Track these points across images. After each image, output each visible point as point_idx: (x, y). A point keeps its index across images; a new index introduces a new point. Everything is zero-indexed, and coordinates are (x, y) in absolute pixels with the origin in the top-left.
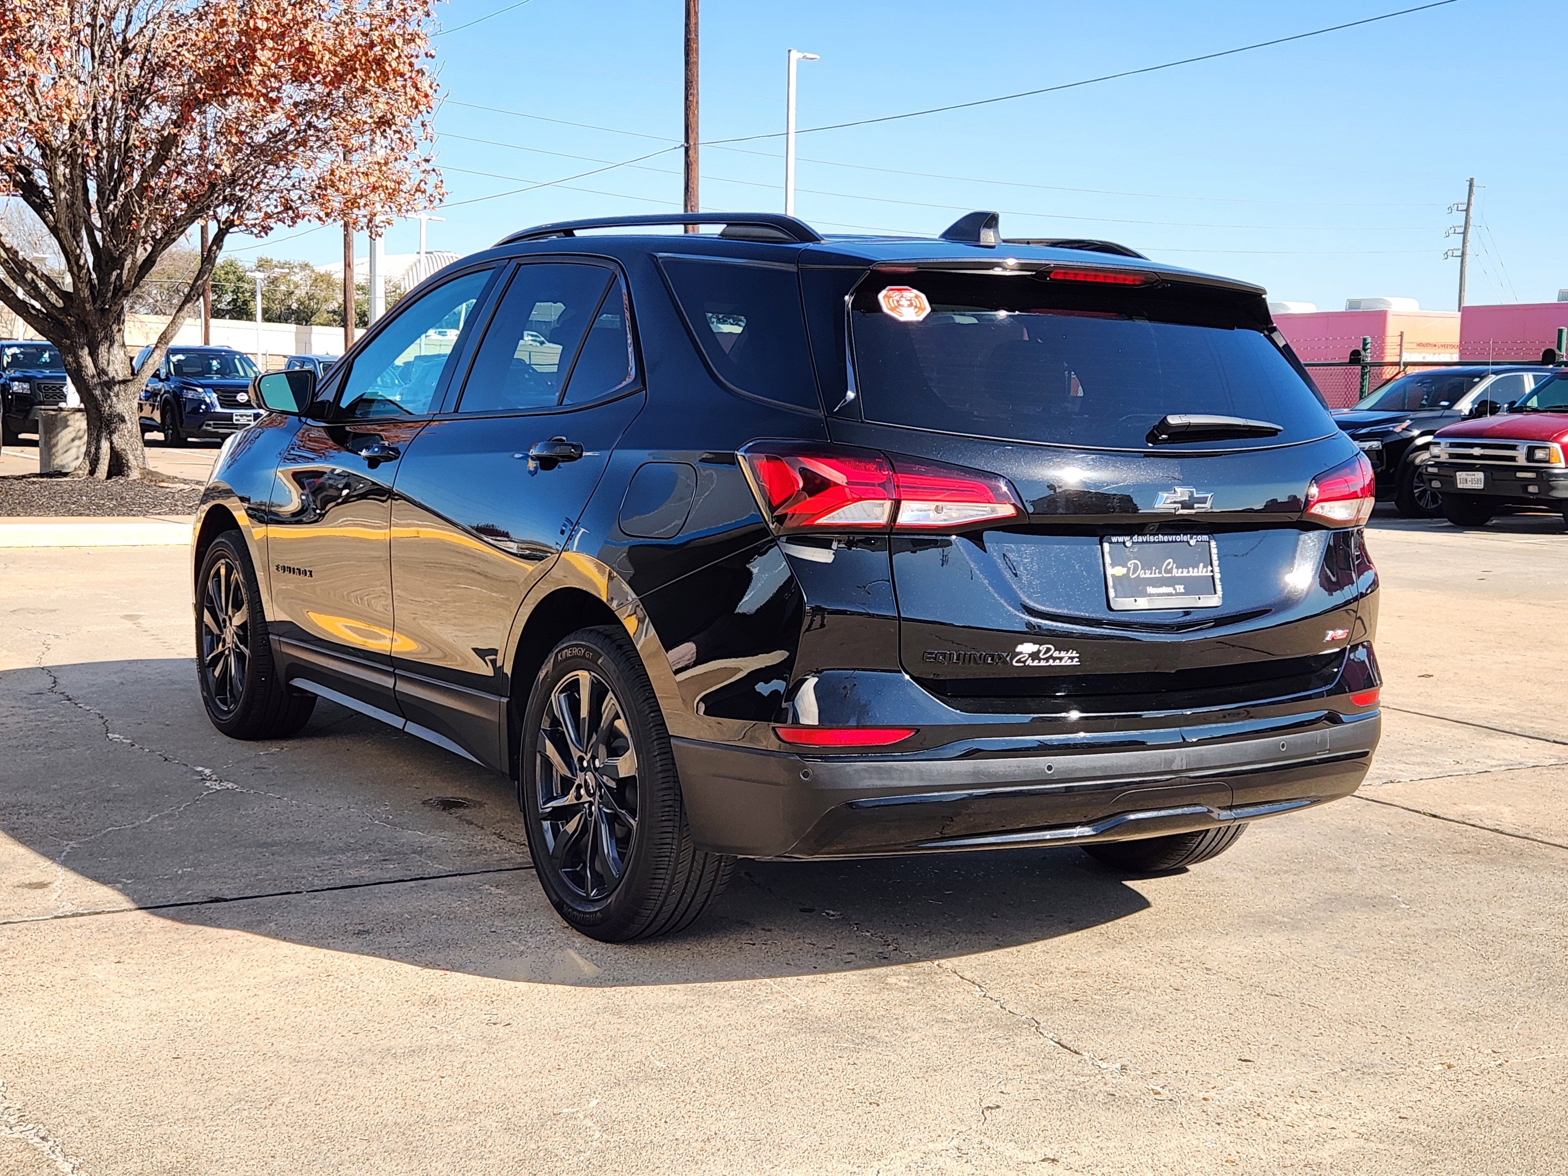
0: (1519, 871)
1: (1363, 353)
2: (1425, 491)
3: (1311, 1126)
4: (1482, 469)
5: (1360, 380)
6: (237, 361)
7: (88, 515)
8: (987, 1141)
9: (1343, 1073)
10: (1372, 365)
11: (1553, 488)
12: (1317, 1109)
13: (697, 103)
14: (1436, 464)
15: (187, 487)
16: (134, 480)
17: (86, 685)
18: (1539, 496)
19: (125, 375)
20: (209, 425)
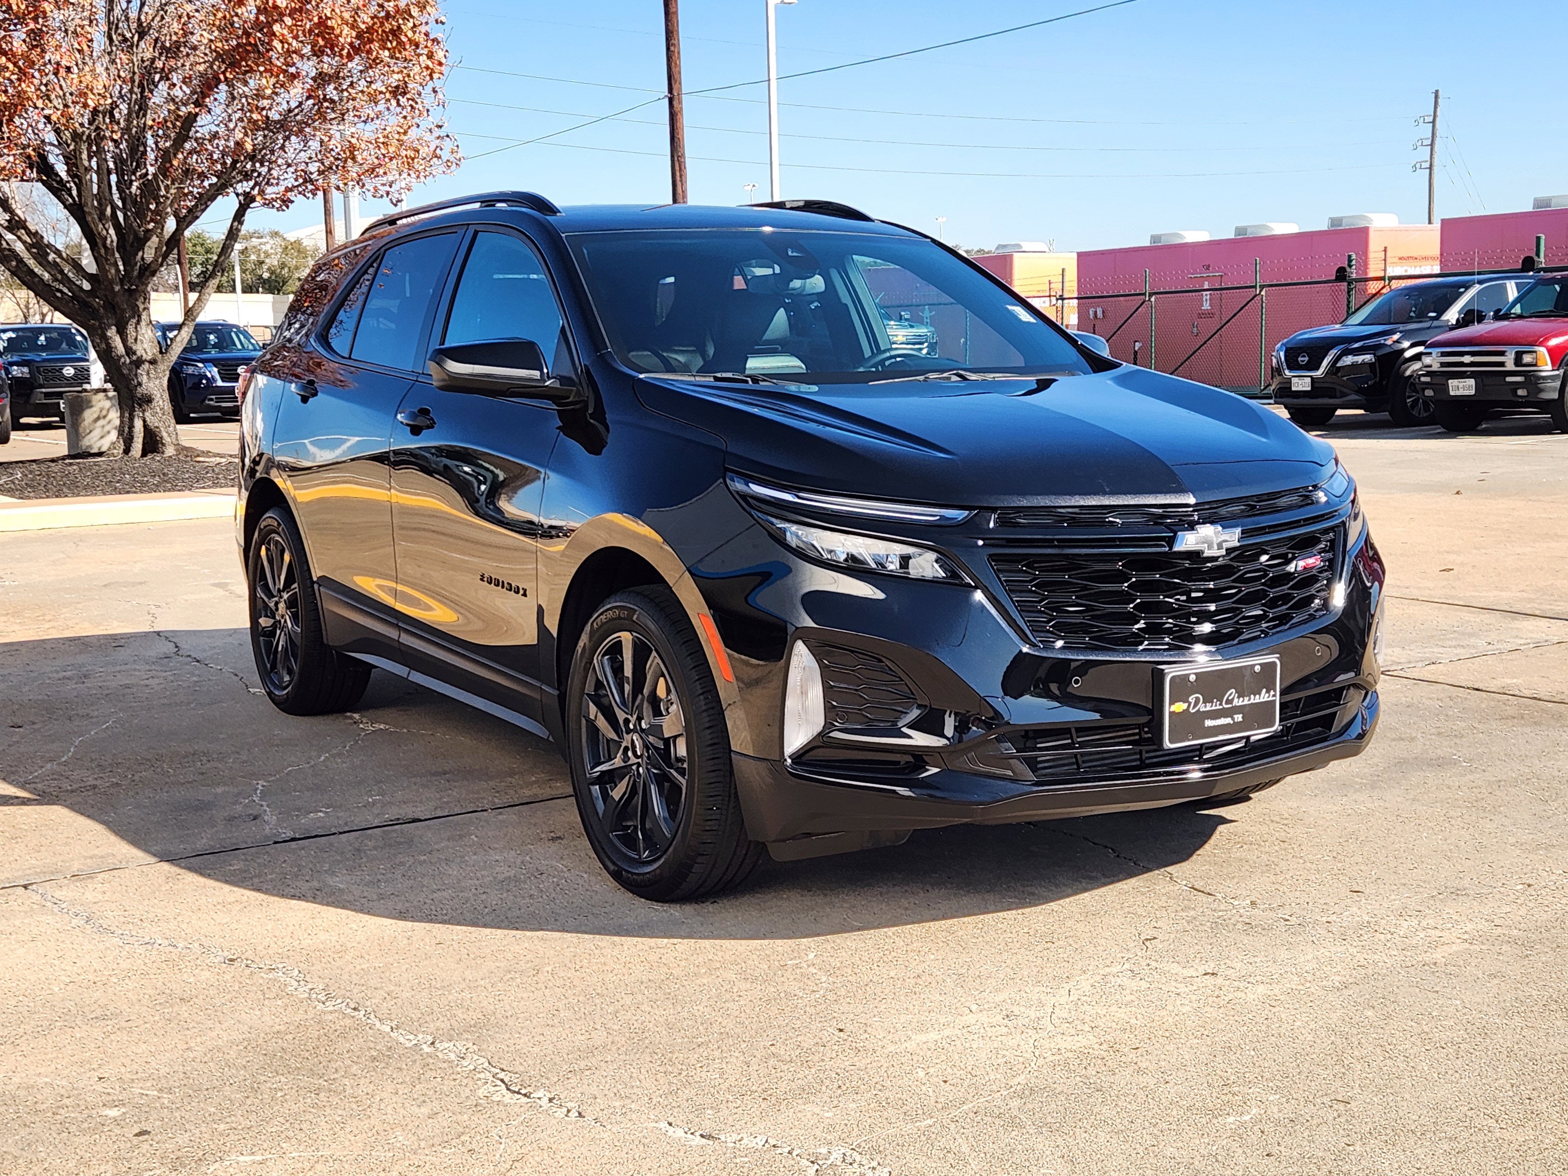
0: (1561, 729)
1: (1348, 269)
2: (1418, 399)
3: (1422, 936)
4: (1472, 375)
5: (1346, 295)
6: (233, 335)
7: (135, 492)
8: (1154, 964)
9: (1440, 896)
10: (1357, 280)
11: (1541, 390)
12: (1424, 923)
13: (679, 53)
14: (1428, 374)
15: (223, 460)
16: (170, 457)
17: (208, 648)
18: (1527, 399)
19: (154, 354)
20: (212, 400)
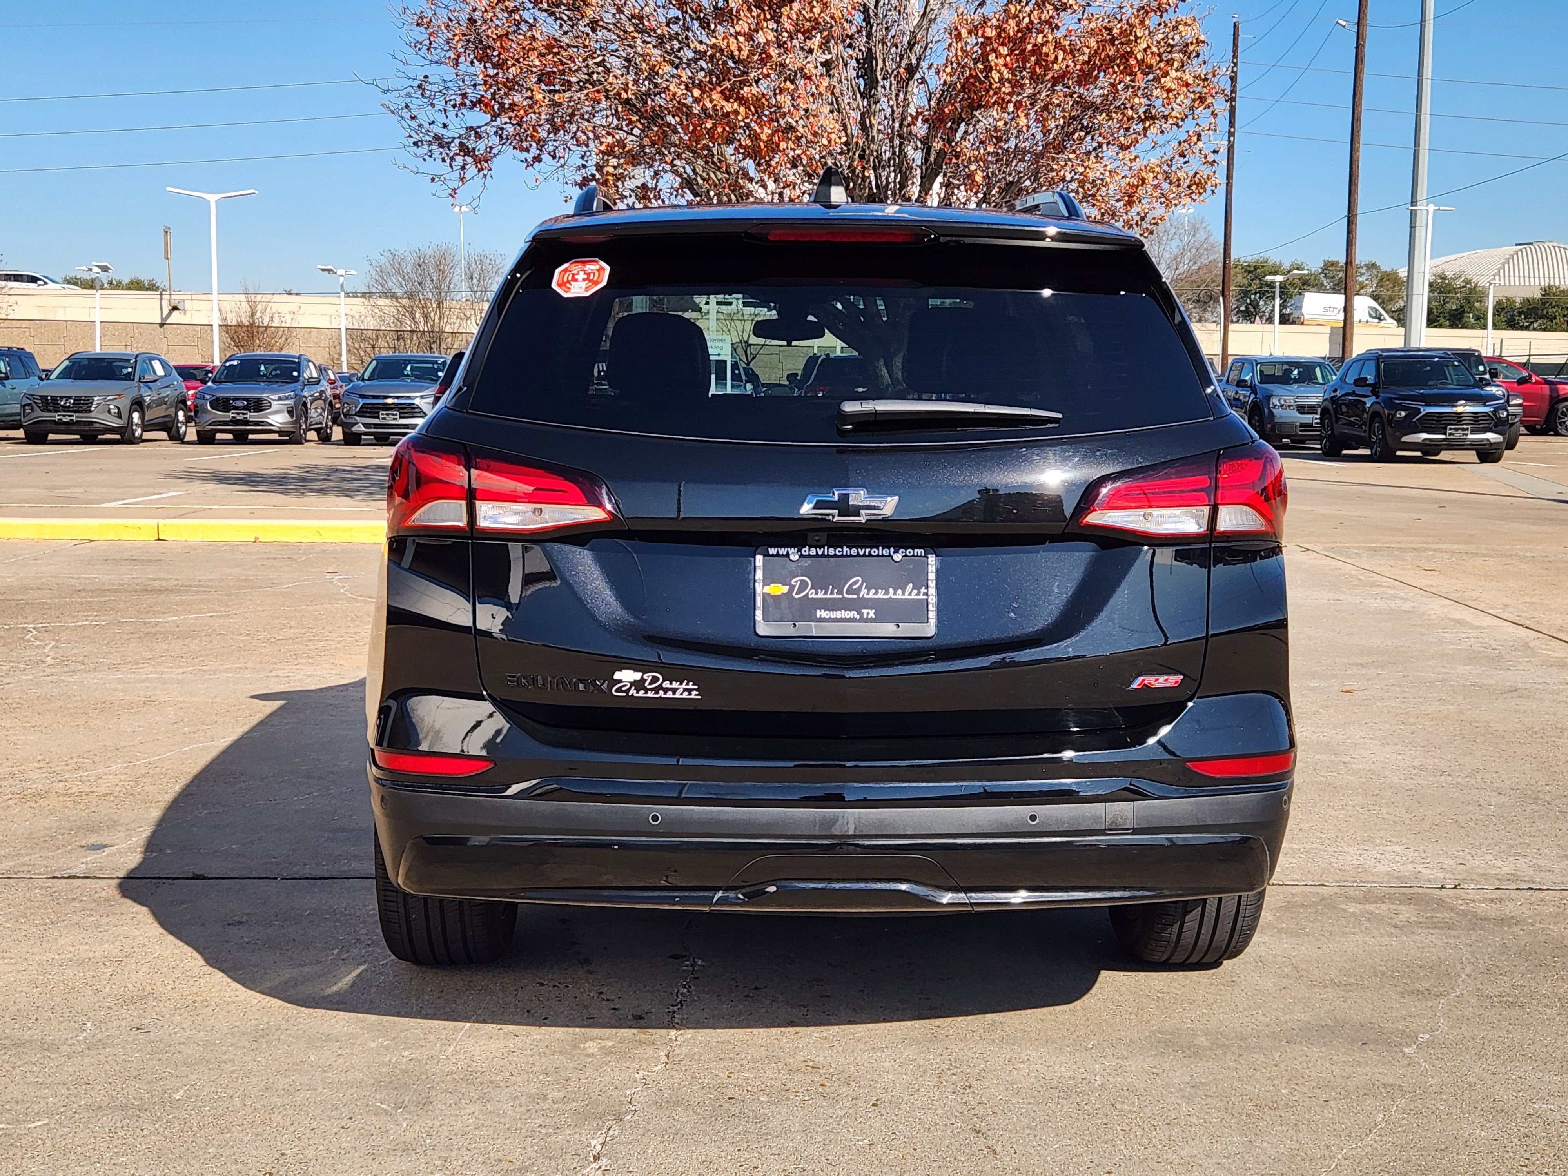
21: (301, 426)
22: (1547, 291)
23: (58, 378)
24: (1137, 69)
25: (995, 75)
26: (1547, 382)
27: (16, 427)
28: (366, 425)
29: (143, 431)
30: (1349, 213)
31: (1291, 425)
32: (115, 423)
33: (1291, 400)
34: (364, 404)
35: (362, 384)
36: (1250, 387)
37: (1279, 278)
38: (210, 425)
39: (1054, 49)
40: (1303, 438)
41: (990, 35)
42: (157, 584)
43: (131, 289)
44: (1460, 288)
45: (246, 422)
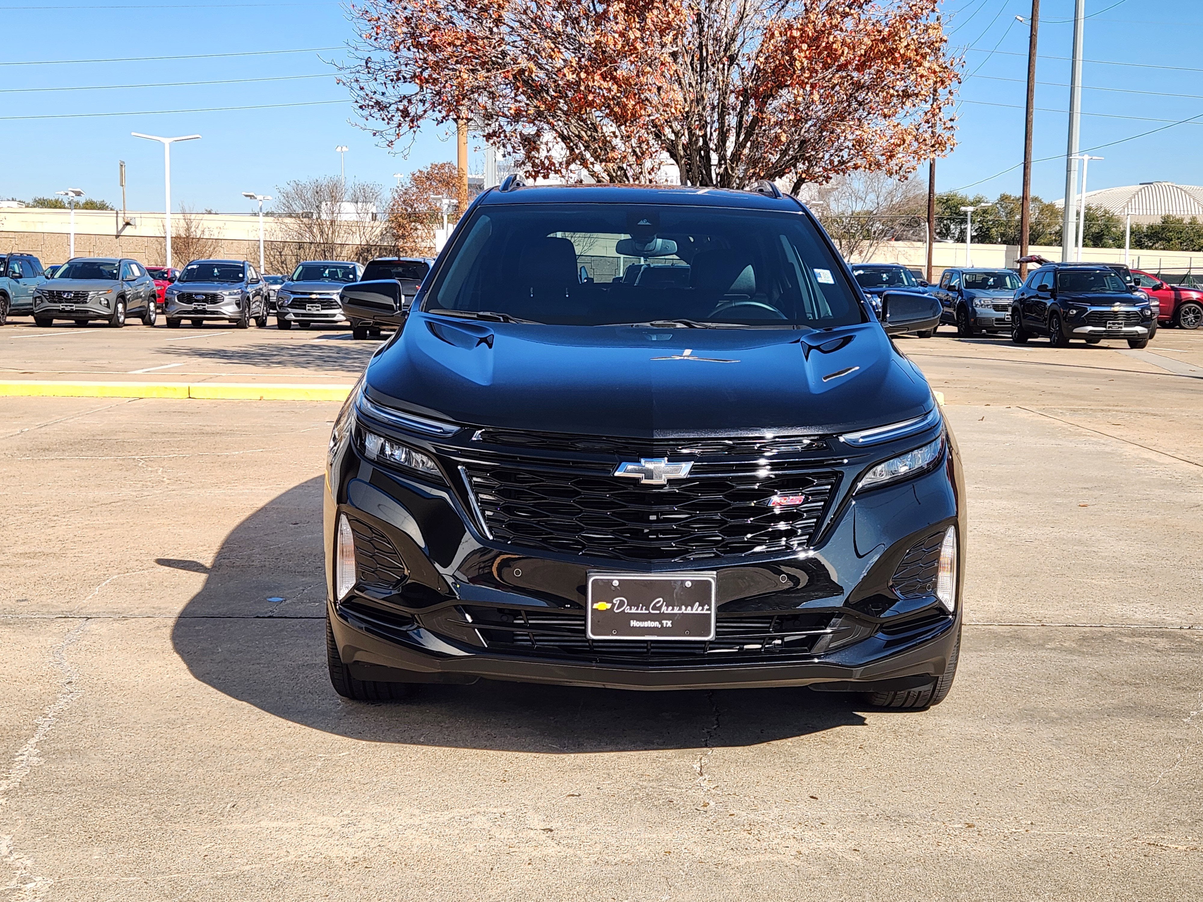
6: (903, 274)
21: (245, 315)
22: (1166, 220)
23: (60, 277)
24: (900, 61)
25: (798, 64)
26: (1173, 288)
27: (26, 314)
28: (296, 315)
29: (126, 317)
30: (1025, 161)
31: (988, 319)
32: (106, 312)
33: (988, 301)
34: (294, 298)
35: (293, 283)
36: (958, 291)
37: (970, 209)
38: (177, 313)
39: (841, 46)
40: (997, 329)
41: (795, 35)
42: (207, 429)
43: (87, 209)
44: (1101, 217)
45: (204, 312)
